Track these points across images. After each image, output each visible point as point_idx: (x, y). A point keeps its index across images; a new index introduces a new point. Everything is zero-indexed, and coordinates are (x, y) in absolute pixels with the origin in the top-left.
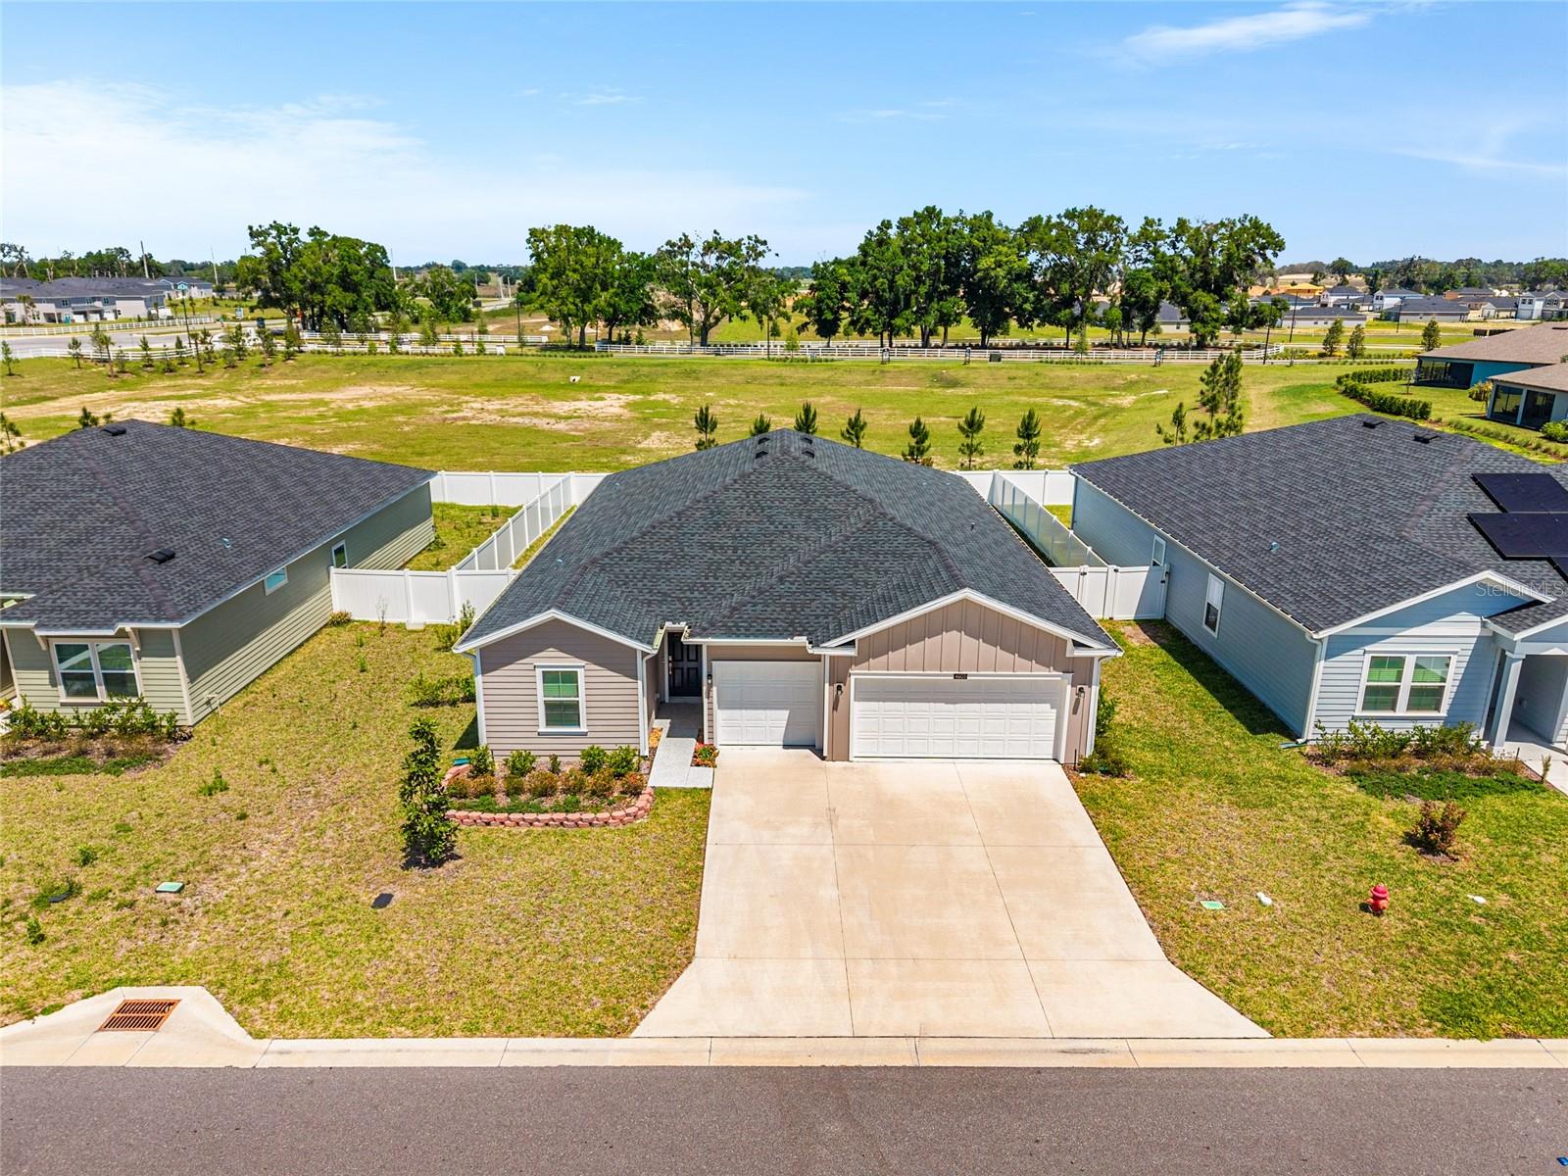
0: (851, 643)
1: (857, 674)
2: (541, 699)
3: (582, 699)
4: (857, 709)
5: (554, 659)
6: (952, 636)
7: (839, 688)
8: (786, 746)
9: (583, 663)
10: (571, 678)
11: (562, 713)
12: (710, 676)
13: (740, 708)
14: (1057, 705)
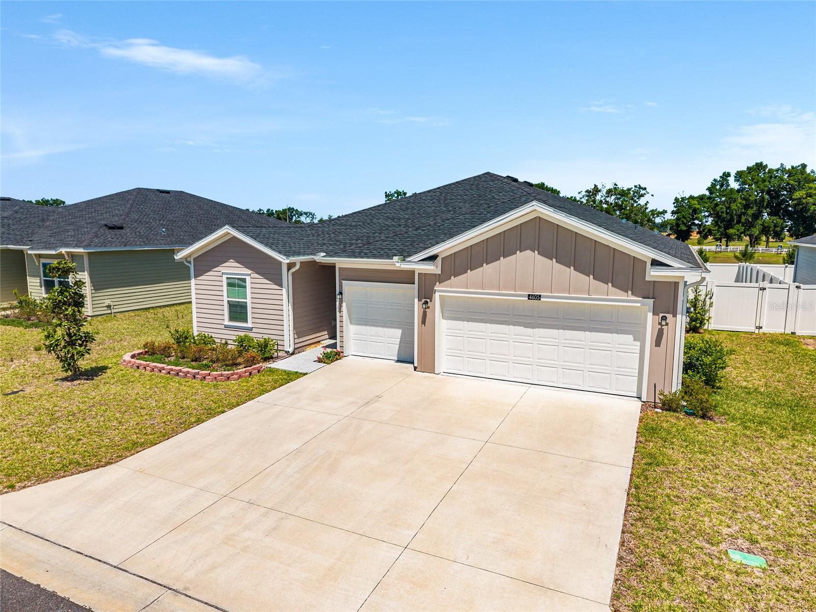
0: (433, 258)
1: (441, 291)
2: (226, 299)
3: (249, 301)
4: (444, 328)
5: (232, 268)
6: (526, 256)
7: (426, 303)
8: (398, 361)
9: (249, 272)
10: (241, 284)
11: (238, 311)
12: (341, 293)
13: (366, 325)
14: (639, 337)
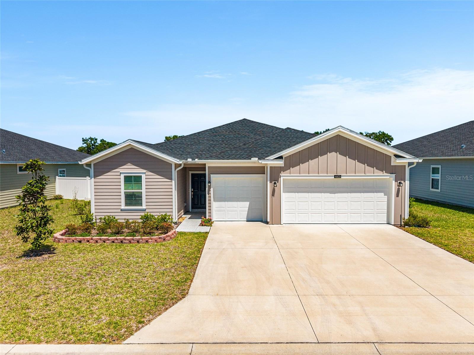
0: (281, 158)
1: (284, 176)
2: (123, 191)
3: (144, 191)
4: (285, 197)
5: (130, 169)
6: (332, 156)
7: (275, 183)
8: (247, 221)
9: (144, 171)
10: (138, 179)
11: (133, 199)
12: (209, 182)
13: (225, 201)
14: (387, 194)
